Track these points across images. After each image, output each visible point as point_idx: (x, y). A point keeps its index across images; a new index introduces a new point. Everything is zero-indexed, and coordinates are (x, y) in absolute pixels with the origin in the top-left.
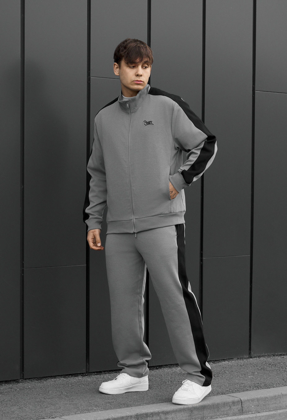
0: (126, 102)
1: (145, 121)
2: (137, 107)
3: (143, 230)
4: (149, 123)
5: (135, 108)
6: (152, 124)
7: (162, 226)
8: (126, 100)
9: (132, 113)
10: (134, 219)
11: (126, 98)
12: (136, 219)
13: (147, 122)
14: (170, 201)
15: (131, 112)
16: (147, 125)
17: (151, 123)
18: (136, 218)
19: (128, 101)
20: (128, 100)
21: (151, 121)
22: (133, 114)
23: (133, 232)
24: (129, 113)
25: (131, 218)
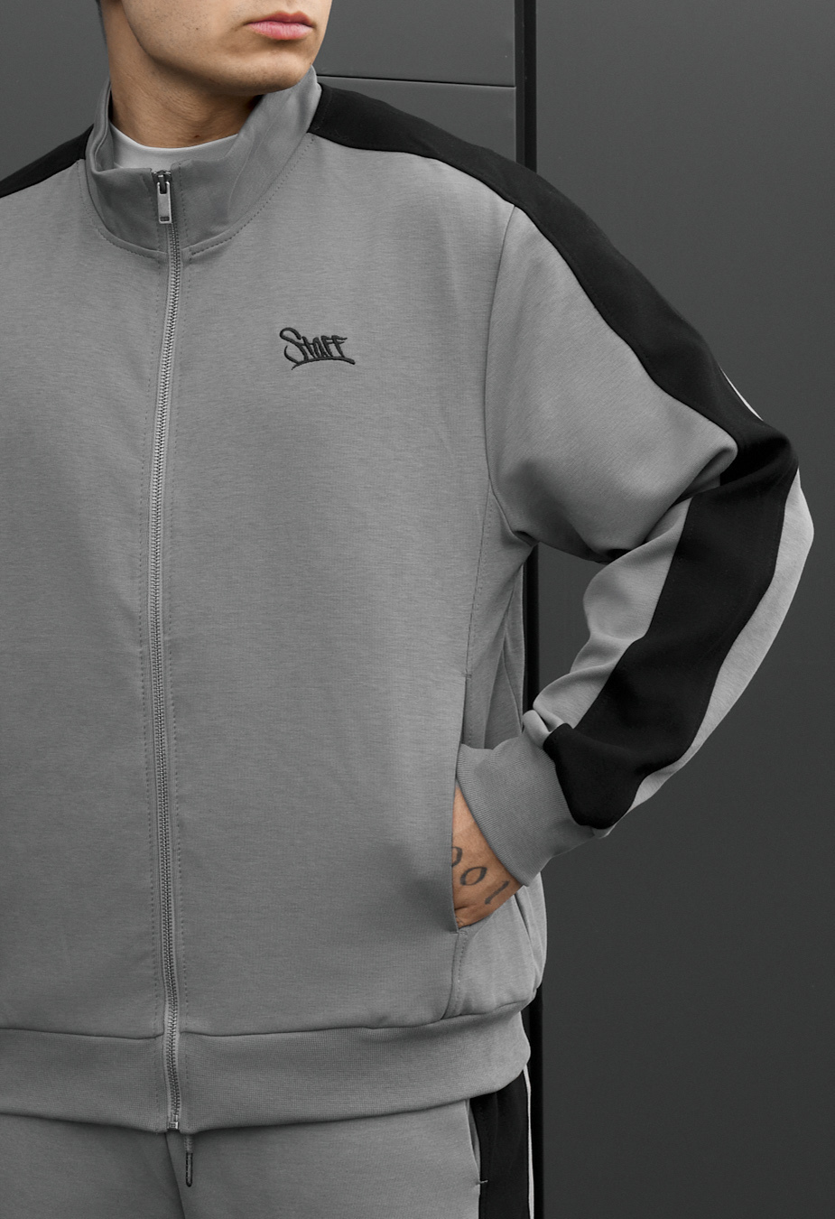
0: (152, 183)
1: (291, 335)
2: (225, 223)
3: (239, 1117)
4: (321, 349)
5: (215, 228)
6: (342, 358)
7: (379, 1109)
8: (156, 166)
9: (190, 261)
10: (177, 1036)
11: (152, 154)
12: (186, 1033)
13: (302, 344)
14: (449, 938)
15: (177, 255)
16: (306, 360)
17: (336, 353)
18: (195, 1024)
19: (166, 177)
20: (166, 166)
21: (335, 339)
22: (197, 269)
23: (163, 1127)
24: (160, 264)
25: (152, 1025)
